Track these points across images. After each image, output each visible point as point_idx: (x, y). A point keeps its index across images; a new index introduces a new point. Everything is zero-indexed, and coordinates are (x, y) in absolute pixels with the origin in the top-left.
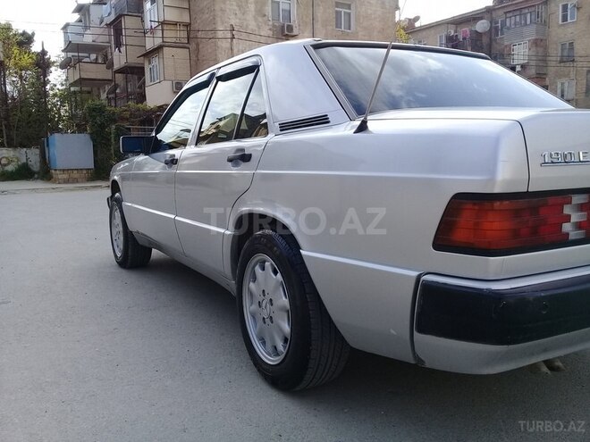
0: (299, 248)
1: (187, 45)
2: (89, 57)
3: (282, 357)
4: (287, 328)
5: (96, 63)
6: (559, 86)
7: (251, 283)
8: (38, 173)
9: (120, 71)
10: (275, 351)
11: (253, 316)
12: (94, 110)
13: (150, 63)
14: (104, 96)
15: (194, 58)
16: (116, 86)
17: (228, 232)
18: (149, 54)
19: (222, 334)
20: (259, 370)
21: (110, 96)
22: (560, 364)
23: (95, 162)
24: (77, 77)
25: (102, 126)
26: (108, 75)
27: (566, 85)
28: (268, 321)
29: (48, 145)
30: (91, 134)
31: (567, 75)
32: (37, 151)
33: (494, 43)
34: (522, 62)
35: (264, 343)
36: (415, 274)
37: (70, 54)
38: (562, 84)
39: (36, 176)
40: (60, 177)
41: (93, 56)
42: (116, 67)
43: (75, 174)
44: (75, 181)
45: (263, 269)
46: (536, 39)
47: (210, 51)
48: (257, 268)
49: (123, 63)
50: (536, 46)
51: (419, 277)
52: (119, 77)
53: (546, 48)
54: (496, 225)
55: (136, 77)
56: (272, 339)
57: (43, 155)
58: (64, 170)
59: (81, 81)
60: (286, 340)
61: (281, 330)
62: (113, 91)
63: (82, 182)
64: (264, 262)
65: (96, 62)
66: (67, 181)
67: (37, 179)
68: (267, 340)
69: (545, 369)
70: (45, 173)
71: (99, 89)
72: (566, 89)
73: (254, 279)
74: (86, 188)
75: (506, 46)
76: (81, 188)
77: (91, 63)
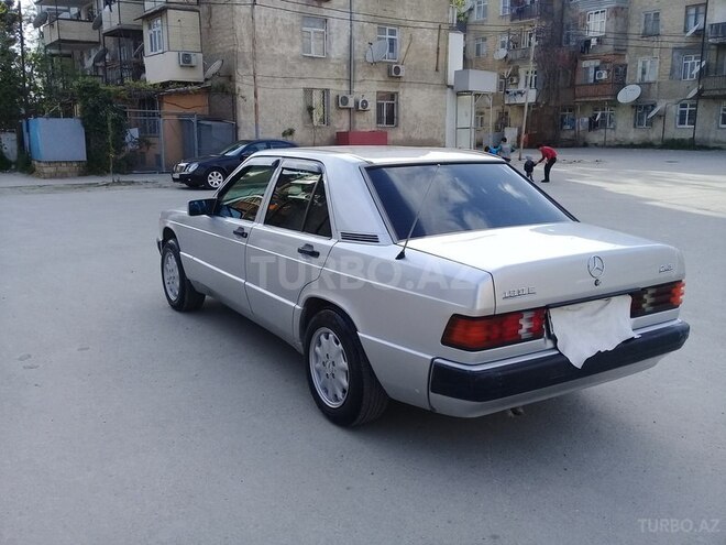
0: (357, 330)
1: (197, 8)
2: (68, 11)
3: (341, 403)
4: (345, 383)
5: (77, 20)
6: (640, 65)
7: (317, 348)
8: (16, 163)
9: (111, 34)
10: (336, 398)
11: (318, 372)
12: (85, 89)
13: (150, 28)
14: (89, 63)
15: (205, 25)
16: (105, 51)
17: (298, 307)
18: (149, 18)
19: (287, 381)
20: (323, 412)
21: (98, 64)
22: (521, 411)
23: (88, 152)
24: (55, 38)
25: (96, 110)
26: (94, 36)
27: (648, 64)
28: (331, 377)
29: (28, 131)
30: (80, 118)
31: (651, 53)
32: (14, 136)
33: (567, 9)
34: (599, 35)
35: (327, 392)
36: (430, 358)
37: (45, 7)
38: (644, 63)
39: (13, 167)
40: (45, 170)
41: (74, 10)
42: (106, 27)
43: (64, 168)
44: (64, 176)
45: (327, 338)
46: (618, 7)
47: (225, 17)
48: (323, 337)
49: (115, 25)
50: (616, 15)
51: (433, 360)
52: (110, 41)
53: (627, 19)
54: (476, 333)
55: (132, 43)
56: (334, 390)
57: (21, 142)
58: (50, 162)
59: (60, 43)
60: (344, 391)
61: (341, 385)
62: (101, 57)
63: (73, 177)
64: (328, 334)
65: (77, 18)
66: (53, 176)
67: (15, 170)
68: (330, 390)
69: (511, 414)
70: (25, 164)
71: (82, 54)
72: (648, 70)
73: (320, 344)
74: (81, 187)
75: (581, 14)
76: (75, 187)
77: (71, 20)
